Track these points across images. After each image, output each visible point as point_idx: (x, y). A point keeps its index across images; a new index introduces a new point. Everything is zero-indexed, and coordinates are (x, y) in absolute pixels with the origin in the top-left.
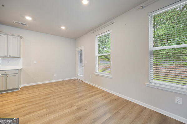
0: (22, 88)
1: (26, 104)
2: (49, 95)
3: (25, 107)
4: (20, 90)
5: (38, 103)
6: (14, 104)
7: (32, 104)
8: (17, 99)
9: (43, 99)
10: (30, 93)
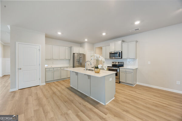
0: (137, 85)
1: (131, 101)
2: (156, 106)
3: (128, 103)
4: (135, 86)
5: (139, 108)
6: (125, 97)
7: (135, 105)
8: (128, 93)
9: (147, 107)
10: (139, 94)
